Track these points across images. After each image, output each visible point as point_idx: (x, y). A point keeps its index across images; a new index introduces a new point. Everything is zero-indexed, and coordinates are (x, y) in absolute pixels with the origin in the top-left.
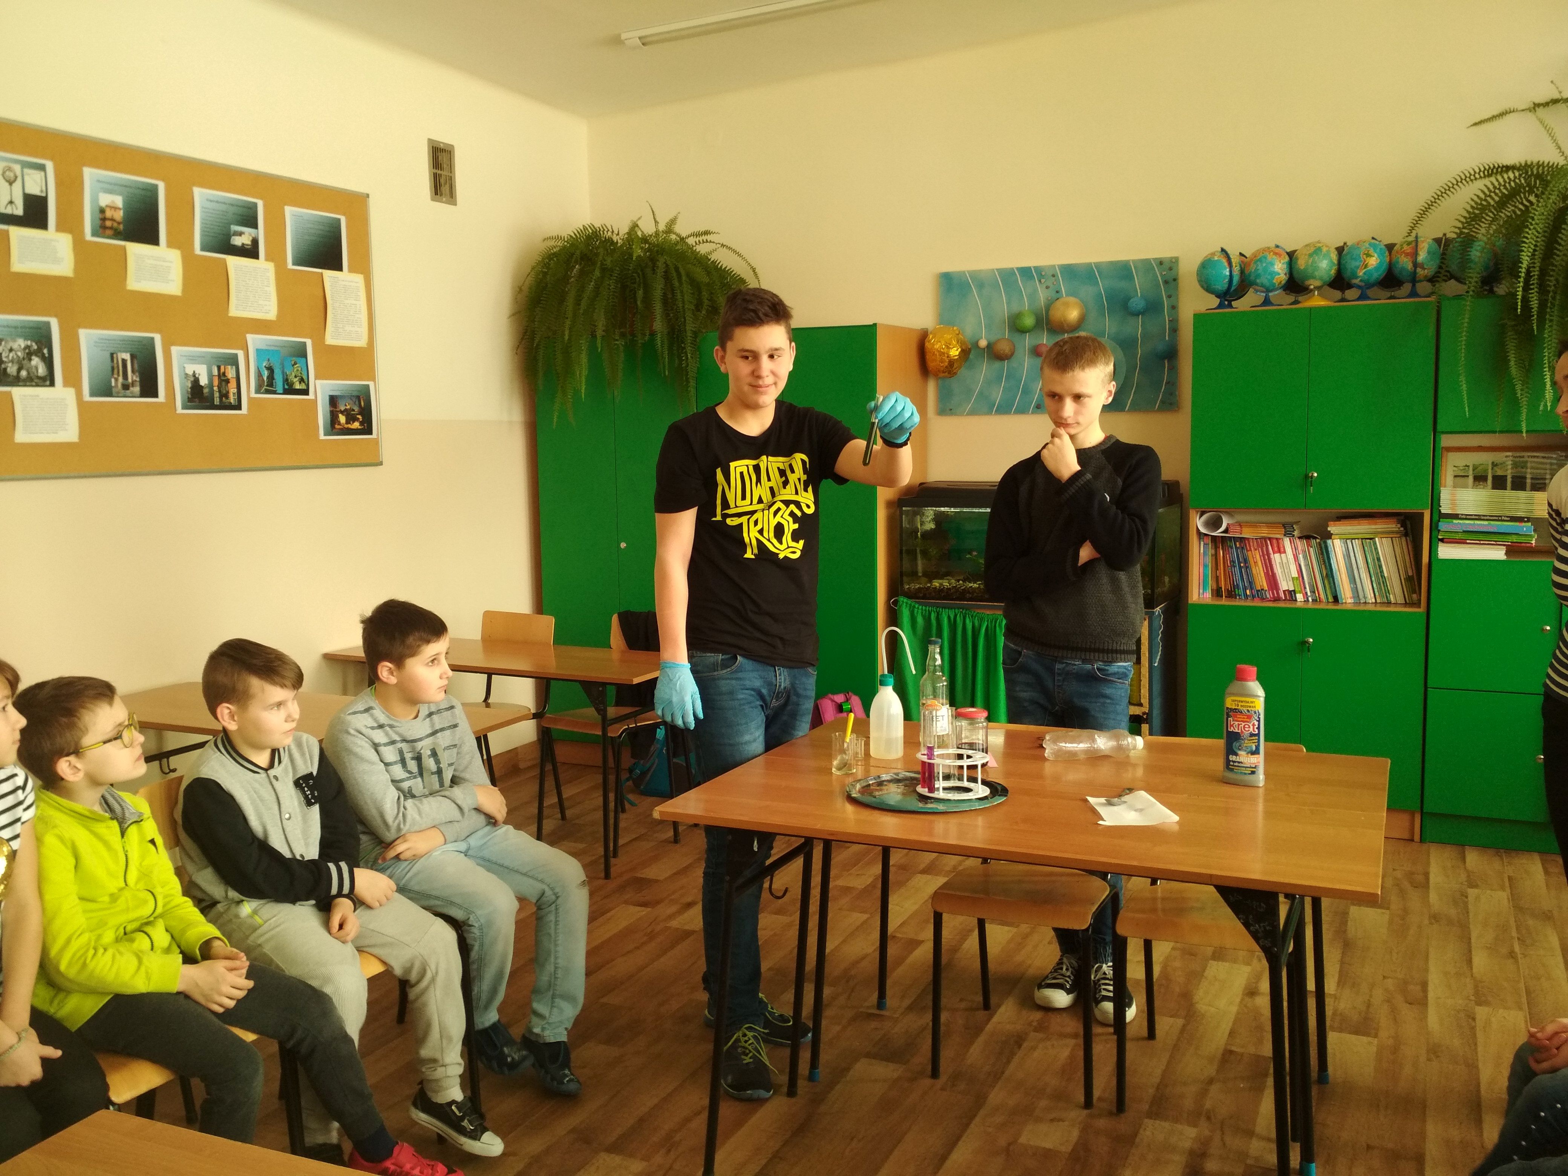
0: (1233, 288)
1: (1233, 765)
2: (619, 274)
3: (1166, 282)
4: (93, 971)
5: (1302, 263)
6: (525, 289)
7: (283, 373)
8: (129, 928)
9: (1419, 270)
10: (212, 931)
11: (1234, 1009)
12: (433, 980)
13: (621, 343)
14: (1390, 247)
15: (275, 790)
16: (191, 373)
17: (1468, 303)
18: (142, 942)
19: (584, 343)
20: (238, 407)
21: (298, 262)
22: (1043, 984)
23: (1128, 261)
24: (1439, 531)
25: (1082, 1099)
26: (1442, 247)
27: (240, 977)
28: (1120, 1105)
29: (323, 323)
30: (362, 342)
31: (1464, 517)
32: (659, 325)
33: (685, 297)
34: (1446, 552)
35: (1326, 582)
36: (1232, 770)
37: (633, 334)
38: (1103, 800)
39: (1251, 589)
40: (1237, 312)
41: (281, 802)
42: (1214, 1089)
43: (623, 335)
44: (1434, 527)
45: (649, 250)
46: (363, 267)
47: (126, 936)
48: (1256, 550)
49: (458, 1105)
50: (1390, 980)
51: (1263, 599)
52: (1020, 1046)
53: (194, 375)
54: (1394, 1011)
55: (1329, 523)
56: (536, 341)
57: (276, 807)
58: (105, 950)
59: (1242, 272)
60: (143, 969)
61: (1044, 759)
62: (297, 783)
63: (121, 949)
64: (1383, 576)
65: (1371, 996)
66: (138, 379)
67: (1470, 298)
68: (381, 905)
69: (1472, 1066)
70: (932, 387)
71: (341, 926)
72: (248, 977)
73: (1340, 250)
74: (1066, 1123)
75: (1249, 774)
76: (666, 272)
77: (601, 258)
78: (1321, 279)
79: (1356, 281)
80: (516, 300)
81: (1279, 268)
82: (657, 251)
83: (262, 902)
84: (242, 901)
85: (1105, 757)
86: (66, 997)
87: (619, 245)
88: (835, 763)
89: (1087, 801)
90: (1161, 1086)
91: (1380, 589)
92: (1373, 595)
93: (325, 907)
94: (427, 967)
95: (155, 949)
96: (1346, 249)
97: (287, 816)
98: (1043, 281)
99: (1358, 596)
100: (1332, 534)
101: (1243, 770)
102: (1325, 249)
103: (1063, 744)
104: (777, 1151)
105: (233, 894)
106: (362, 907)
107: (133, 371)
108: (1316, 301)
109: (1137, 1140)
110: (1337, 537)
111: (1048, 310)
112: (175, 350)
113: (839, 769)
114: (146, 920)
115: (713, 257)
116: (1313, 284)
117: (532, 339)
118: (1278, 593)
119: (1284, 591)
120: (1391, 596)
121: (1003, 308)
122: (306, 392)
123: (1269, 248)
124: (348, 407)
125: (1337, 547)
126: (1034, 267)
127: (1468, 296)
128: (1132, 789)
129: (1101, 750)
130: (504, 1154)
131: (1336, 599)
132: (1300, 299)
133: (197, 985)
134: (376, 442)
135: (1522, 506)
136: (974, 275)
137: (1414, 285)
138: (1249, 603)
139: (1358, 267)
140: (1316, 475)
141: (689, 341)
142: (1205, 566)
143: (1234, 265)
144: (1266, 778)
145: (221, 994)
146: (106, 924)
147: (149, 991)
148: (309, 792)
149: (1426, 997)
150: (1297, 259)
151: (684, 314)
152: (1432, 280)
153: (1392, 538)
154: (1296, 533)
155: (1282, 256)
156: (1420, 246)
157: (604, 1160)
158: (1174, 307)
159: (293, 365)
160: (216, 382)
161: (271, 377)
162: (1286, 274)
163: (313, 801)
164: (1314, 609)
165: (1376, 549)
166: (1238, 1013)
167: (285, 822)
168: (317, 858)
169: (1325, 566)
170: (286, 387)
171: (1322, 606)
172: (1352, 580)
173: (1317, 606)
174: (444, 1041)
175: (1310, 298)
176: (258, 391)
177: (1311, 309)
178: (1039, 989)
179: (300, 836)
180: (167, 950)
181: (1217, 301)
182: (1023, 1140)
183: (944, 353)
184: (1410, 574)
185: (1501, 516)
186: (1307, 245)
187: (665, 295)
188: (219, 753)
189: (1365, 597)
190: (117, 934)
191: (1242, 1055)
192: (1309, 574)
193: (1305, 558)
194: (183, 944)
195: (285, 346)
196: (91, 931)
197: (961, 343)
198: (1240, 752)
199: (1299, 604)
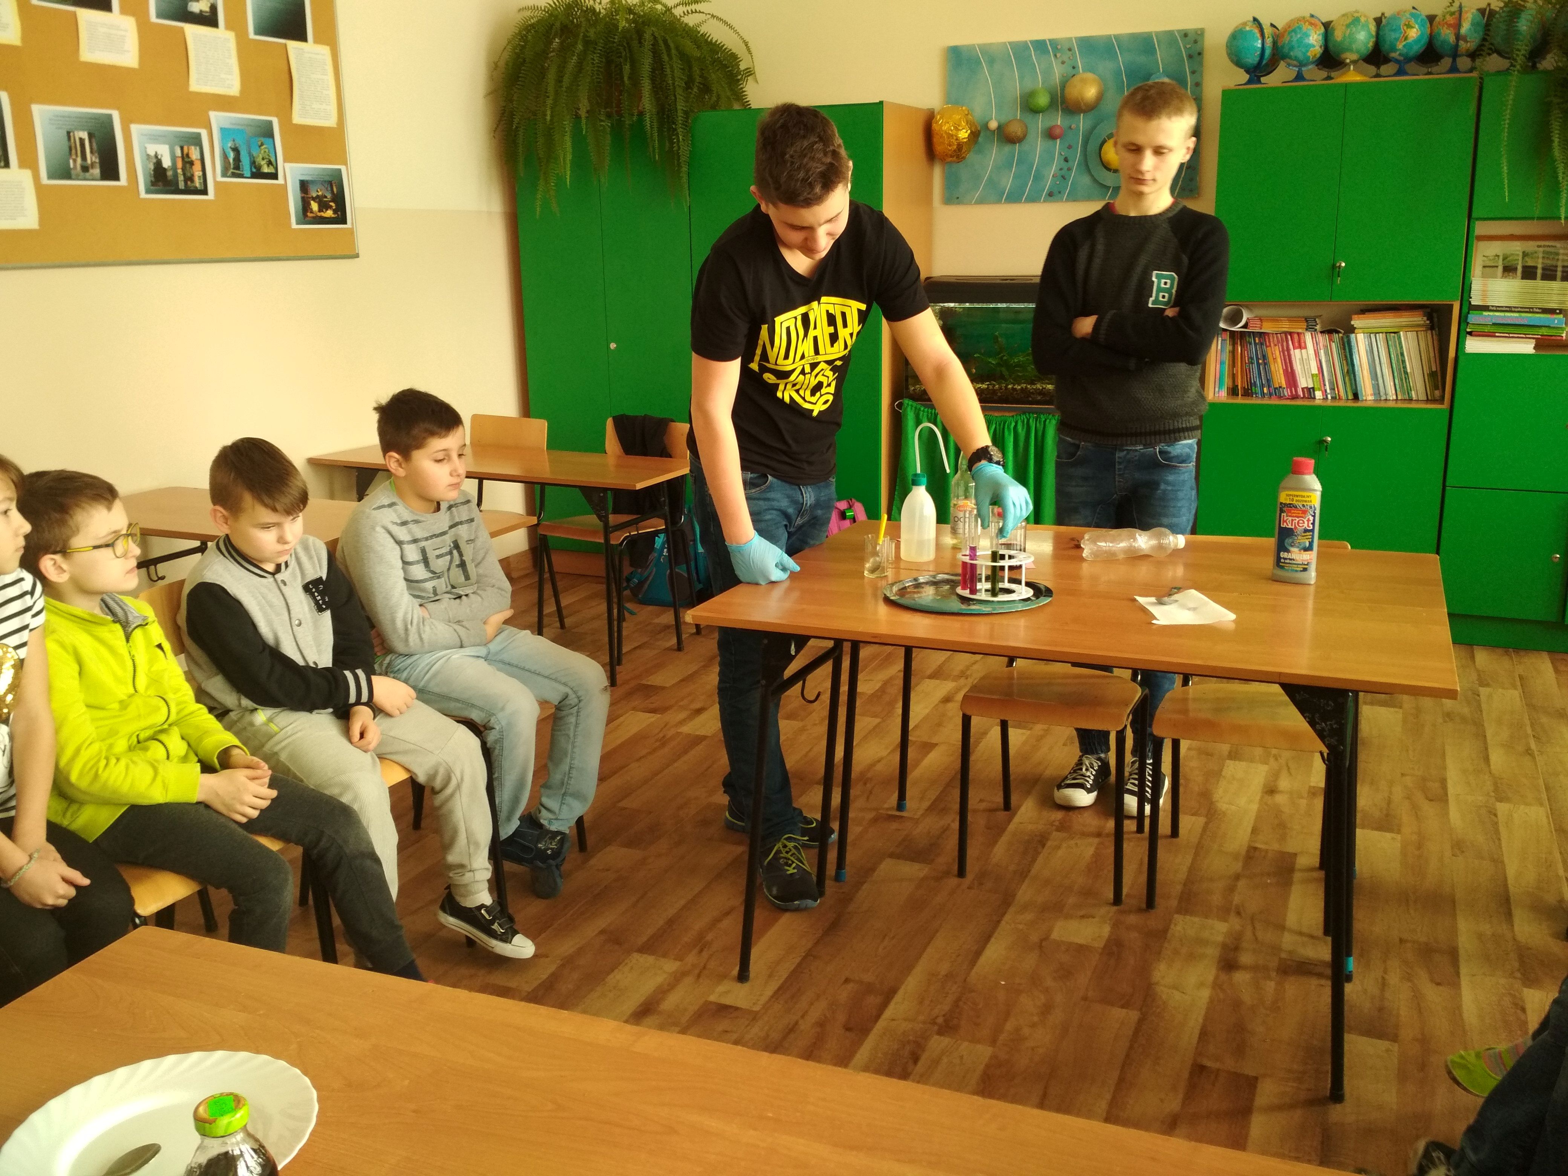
0: (1264, 62)
1: (1284, 563)
2: (604, 47)
3: (1190, 57)
4: (106, 782)
5: (1338, 35)
6: (502, 63)
7: (250, 155)
8: (142, 737)
9: (1461, 43)
10: (229, 739)
11: (1254, 807)
12: (459, 786)
13: (607, 124)
14: (1431, 19)
15: (283, 595)
16: (152, 154)
17: (1514, 79)
18: (157, 751)
19: (568, 124)
20: (204, 192)
21: (259, 31)
22: (1063, 784)
23: (1151, 33)
24: (1468, 323)
25: (1111, 896)
26: (1486, 16)
27: (262, 786)
28: (1150, 902)
29: (289, 102)
30: (331, 122)
31: (1495, 309)
32: (647, 103)
33: (675, 74)
34: (1473, 345)
35: (1347, 379)
36: (1282, 567)
37: (619, 113)
38: (1153, 599)
39: (1269, 387)
40: (1267, 88)
41: (291, 608)
42: (1241, 884)
43: (609, 116)
44: (1463, 319)
45: (634, 21)
46: (329, 37)
47: (140, 744)
48: (1275, 345)
49: (488, 909)
50: (1408, 778)
51: (1280, 397)
52: (1043, 846)
53: (156, 156)
54: (1415, 808)
55: (1353, 316)
56: (516, 121)
57: (286, 614)
58: (118, 760)
59: (1275, 43)
60: (159, 779)
61: (1083, 559)
62: (306, 588)
63: (135, 759)
64: (1406, 373)
65: (1391, 793)
66: (97, 160)
67: (1516, 73)
68: (401, 713)
69: (1498, 862)
70: (937, 173)
71: (362, 735)
72: (271, 786)
73: (1378, 21)
74: (1096, 919)
75: (1301, 571)
76: (655, 44)
77: (583, 29)
78: (1358, 52)
79: (1393, 55)
80: (491, 78)
81: (1314, 40)
82: (643, 22)
83: (277, 710)
84: (256, 709)
85: (1145, 557)
86: (79, 809)
87: (602, 15)
88: (868, 565)
89: (1135, 600)
90: (1188, 882)
91: (1402, 386)
92: (1394, 392)
93: (344, 714)
94: (453, 775)
95: (171, 758)
96: (1384, 20)
97: (297, 622)
98: (1058, 55)
99: (1379, 393)
100: (1355, 328)
101: (1295, 568)
102: (1363, 19)
103: (1103, 544)
104: (810, 950)
105: (246, 702)
106: (381, 715)
107: (92, 152)
108: (1352, 76)
109: (1169, 935)
110: (1361, 331)
111: (1063, 86)
112: (135, 128)
113: (873, 571)
114: (159, 728)
115: (703, 29)
116: (1349, 57)
117: (511, 122)
118: (1296, 391)
119: (1303, 389)
120: (1413, 392)
121: (1015, 86)
122: (274, 176)
123: (1304, 18)
124: (320, 193)
125: (1360, 341)
126: (1050, 40)
127: (1514, 71)
128: (1180, 588)
129: (1142, 550)
130: (535, 956)
131: (1356, 397)
132: (1333, 74)
133: (217, 795)
134: (351, 232)
135: (1555, 298)
136: (986, 49)
137: (1454, 60)
138: (1266, 401)
139: (1397, 39)
140: (1343, 264)
141: (680, 122)
142: (1222, 363)
143: (1267, 36)
144: (1317, 576)
145: (243, 803)
146: (117, 733)
147: (167, 801)
148: (319, 598)
149: (1446, 794)
150: (1333, 29)
151: (675, 91)
152: (1473, 55)
153: (1417, 331)
154: (1318, 327)
155: (1318, 27)
156: (1464, 16)
157: (637, 960)
158: (1198, 85)
159: (260, 146)
160: (180, 164)
161: (237, 159)
162: (1321, 47)
163: (324, 607)
164: (1334, 407)
165: (1400, 343)
166: (1259, 811)
167: (295, 628)
168: (331, 666)
169: (1347, 362)
170: (254, 170)
171: (1342, 404)
172: (1374, 376)
173: (1336, 404)
174: (472, 847)
175: (1344, 74)
176: (224, 175)
177: (1346, 85)
178: (1058, 789)
179: (312, 643)
180: (184, 759)
181: (1247, 77)
182: (1055, 935)
183: (952, 135)
184: (1434, 369)
185: (1532, 308)
186: (1344, 15)
187: (653, 70)
188: (222, 556)
189: (1386, 394)
190: (130, 743)
191: (1267, 851)
192: (1330, 372)
193: (1326, 354)
194: (201, 753)
195: (251, 125)
196: (103, 740)
197: (970, 124)
198: (1292, 549)
199: (1317, 402)
